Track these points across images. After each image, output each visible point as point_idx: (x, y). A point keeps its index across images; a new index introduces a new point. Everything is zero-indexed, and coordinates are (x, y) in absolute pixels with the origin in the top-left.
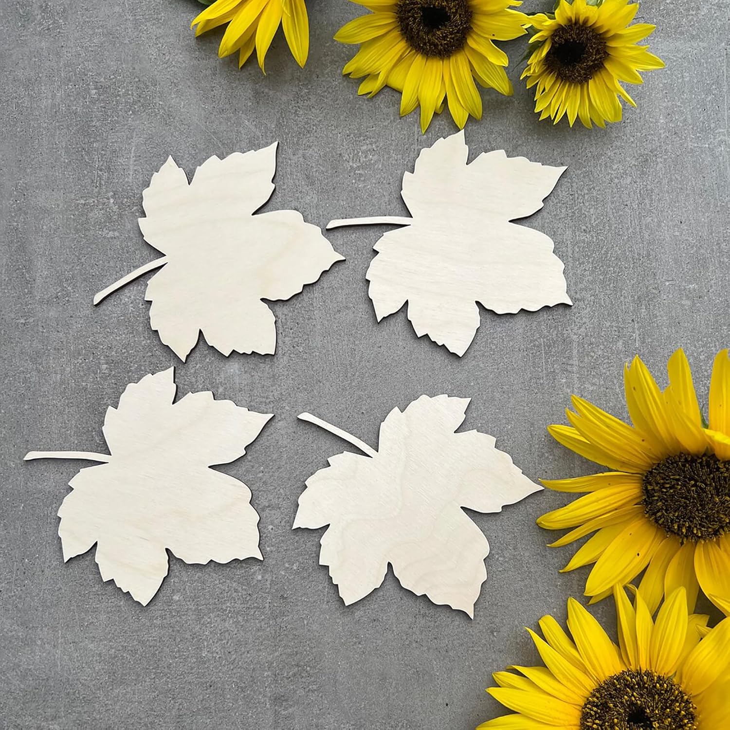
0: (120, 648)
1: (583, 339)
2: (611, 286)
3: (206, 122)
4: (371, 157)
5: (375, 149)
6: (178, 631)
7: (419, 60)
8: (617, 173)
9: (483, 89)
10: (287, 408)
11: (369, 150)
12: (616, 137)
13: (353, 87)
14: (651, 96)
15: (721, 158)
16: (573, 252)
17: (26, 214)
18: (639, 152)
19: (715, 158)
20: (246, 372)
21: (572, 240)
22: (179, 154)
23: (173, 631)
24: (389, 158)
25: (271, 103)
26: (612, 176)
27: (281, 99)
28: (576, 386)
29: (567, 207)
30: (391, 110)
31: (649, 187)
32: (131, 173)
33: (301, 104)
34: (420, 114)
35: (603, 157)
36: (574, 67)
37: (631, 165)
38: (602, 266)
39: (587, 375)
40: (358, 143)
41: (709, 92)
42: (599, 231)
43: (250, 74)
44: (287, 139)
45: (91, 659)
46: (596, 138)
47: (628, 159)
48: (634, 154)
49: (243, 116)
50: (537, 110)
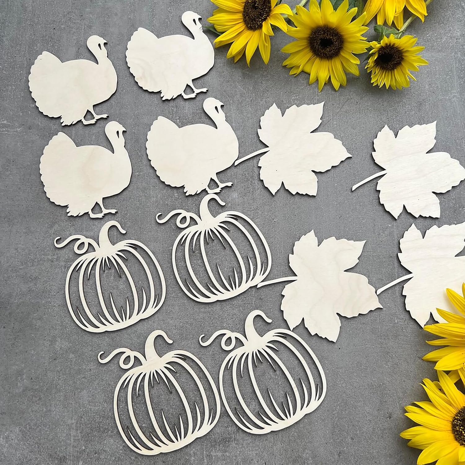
0: (185, 322)
3: (221, 86)
6: (212, 314)
7: (317, 60)
8: (408, 109)
9: (347, 73)
10: (260, 213)
11: (295, 99)
12: (407, 94)
13: (287, 72)
14: (422, 76)
15: (454, 103)
17: (138, 126)
18: (417, 100)
19: (451, 103)
20: (241, 197)
23: (210, 314)
25: (250, 78)
27: (254, 77)
30: (305, 82)
31: (423, 116)
32: (187, 108)
33: (264, 79)
34: (318, 84)
35: (401, 102)
36: (388, 64)
37: (414, 106)
40: (290, 96)
41: (447, 75)
43: (240, 65)
45: (171, 328)
46: (398, 94)
47: (413, 103)
48: (415, 101)
49: (237, 84)
50: (372, 82)
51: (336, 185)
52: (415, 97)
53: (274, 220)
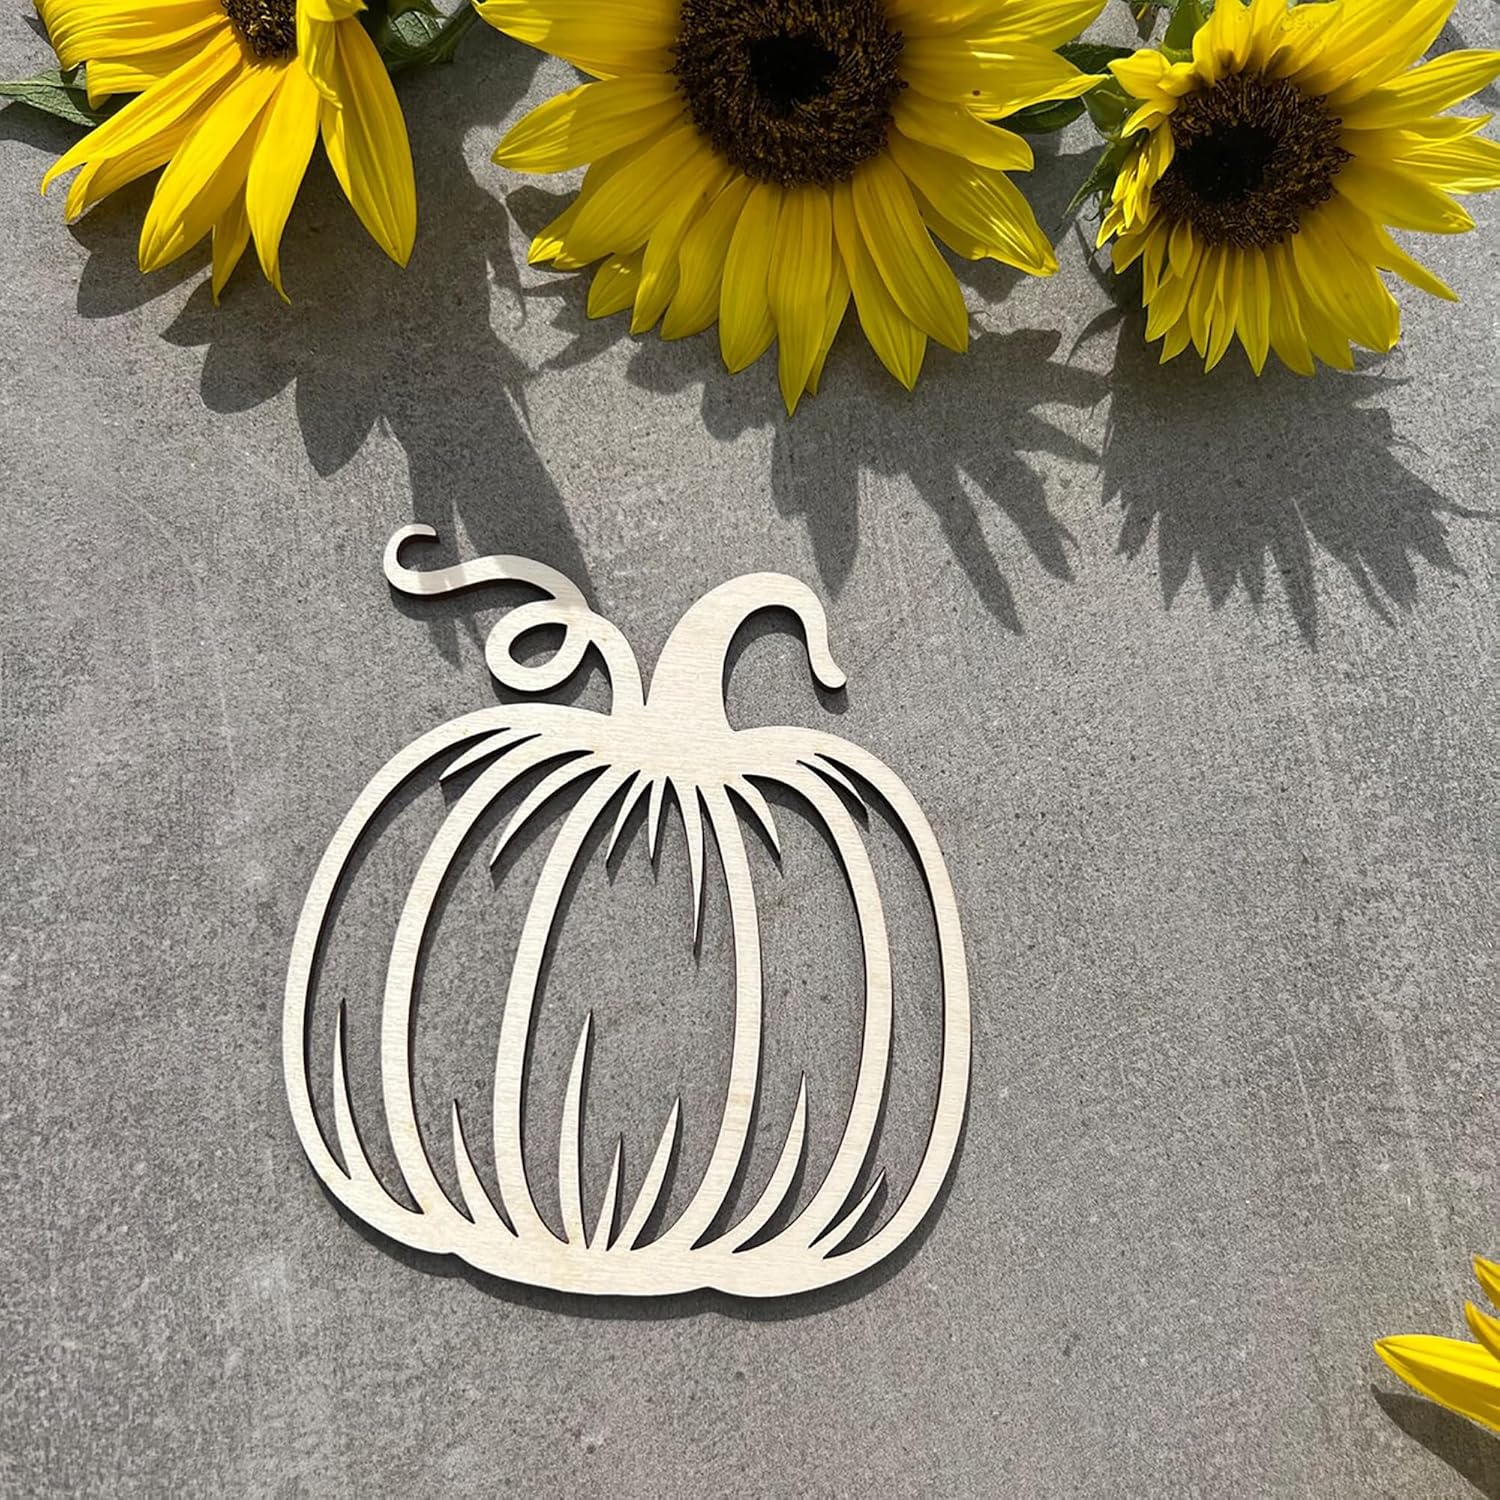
1: (1417, 1018)
2: (1465, 836)
3: (117, 470)
4: (654, 523)
5: (664, 499)
7: (759, 202)
10: (472, 1394)
11: (647, 504)
14: (1453, 266)
16: (1327, 746)
18: (1455, 426)
20: (314, 1283)
21: (1316, 711)
22: (36, 576)
24: (711, 521)
25: (320, 390)
26: (1395, 505)
27: (350, 378)
28: (1425, 1180)
29: (1280, 611)
35: (1355, 452)
37: (1441, 467)
38: (1424, 781)
39: (1456, 1138)
40: (608, 485)
42: (1391, 675)
43: (247, 313)
44: (381, 495)
46: (1322, 398)
48: (1442, 433)
49: (236, 438)
50: (1152, 334)
51: (1005, 1093)
52: (1437, 409)
53: (587, 1440)
